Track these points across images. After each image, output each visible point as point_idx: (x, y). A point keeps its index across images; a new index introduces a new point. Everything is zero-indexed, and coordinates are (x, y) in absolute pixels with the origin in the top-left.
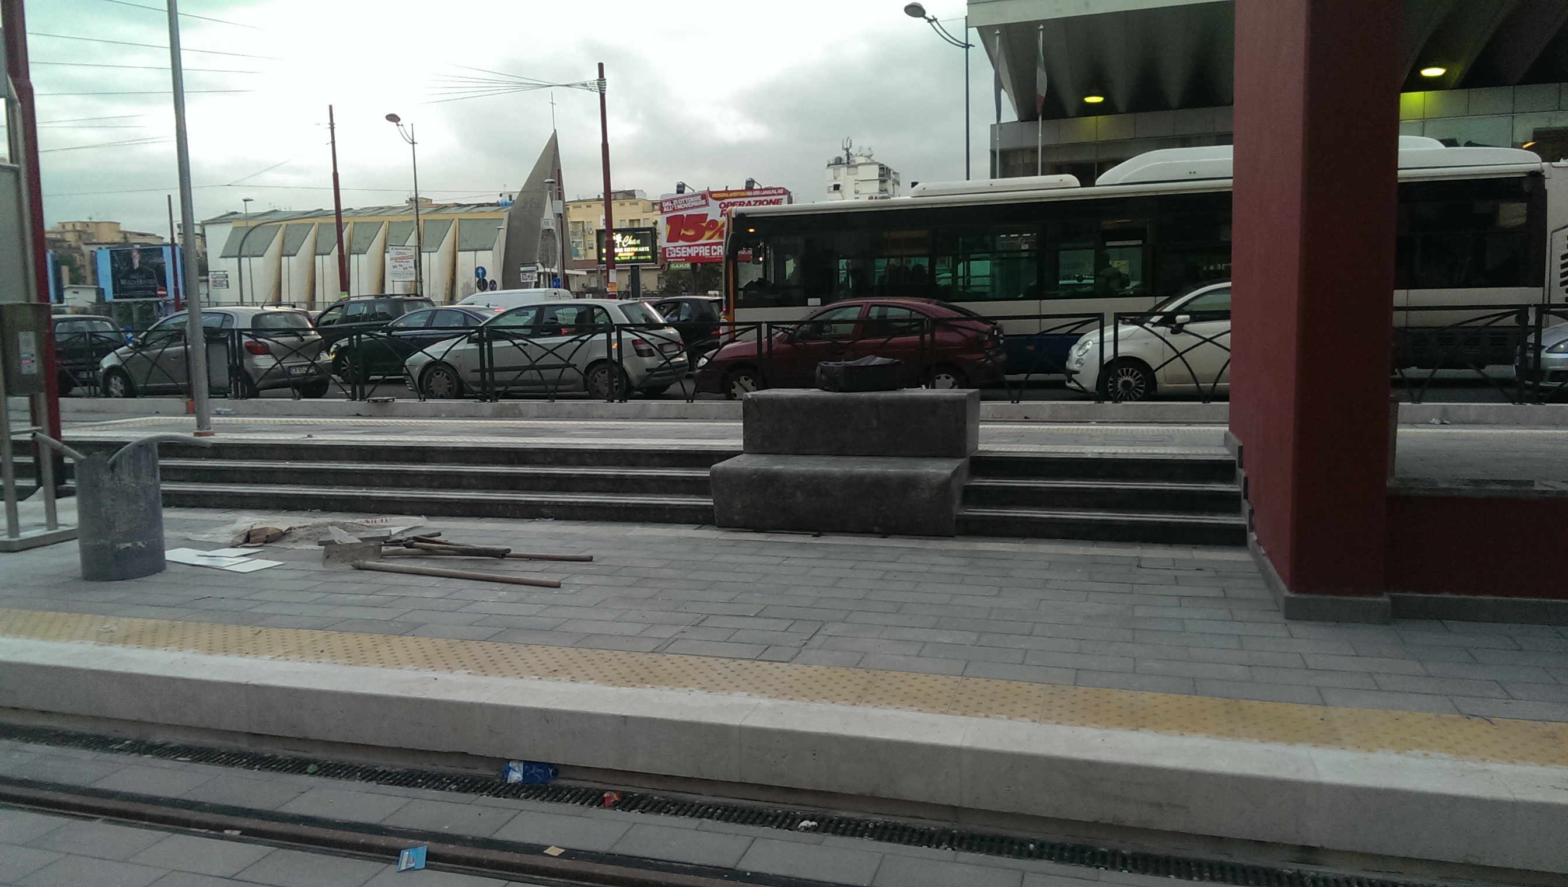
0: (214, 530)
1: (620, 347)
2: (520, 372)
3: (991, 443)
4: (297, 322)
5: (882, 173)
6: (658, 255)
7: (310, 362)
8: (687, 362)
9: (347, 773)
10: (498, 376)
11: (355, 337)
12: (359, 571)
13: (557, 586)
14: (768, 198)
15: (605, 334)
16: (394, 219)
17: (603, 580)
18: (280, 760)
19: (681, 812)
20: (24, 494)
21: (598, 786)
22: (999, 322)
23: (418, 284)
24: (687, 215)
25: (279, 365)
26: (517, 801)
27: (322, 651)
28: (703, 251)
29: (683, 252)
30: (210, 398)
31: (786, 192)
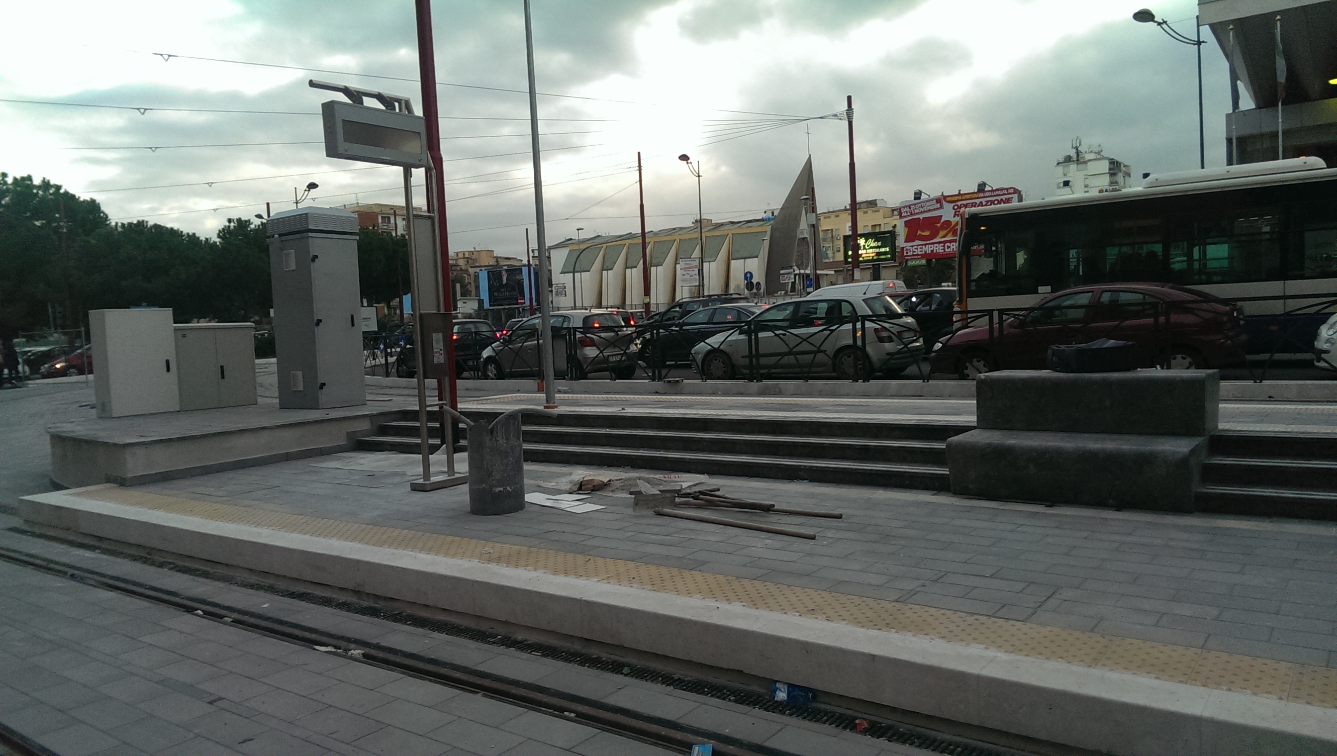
0: (558, 480)
1: (863, 335)
2: (780, 357)
3: (1234, 422)
4: (614, 321)
5: (1112, 167)
6: (897, 254)
7: (623, 352)
8: (923, 347)
9: (652, 677)
10: (763, 361)
11: (655, 332)
12: (659, 516)
13: (813, 538)
14: (999, 198)
15: (851, 324)
16: (682, 237)
17: (851, 535)
18: (603, 662)
19: (924, 746)
20: (434, 449)
21: (850, 712)
22: (1239, 303)
23: (701, 287)
24: (923, 218)
25: (601, 354)
26: (784, 717)
27: (634, 578)
28: (937, 249)
29: (919, 250)
30: (555, 379)
31: (1016, 191)
